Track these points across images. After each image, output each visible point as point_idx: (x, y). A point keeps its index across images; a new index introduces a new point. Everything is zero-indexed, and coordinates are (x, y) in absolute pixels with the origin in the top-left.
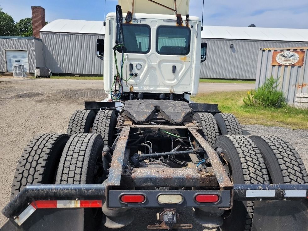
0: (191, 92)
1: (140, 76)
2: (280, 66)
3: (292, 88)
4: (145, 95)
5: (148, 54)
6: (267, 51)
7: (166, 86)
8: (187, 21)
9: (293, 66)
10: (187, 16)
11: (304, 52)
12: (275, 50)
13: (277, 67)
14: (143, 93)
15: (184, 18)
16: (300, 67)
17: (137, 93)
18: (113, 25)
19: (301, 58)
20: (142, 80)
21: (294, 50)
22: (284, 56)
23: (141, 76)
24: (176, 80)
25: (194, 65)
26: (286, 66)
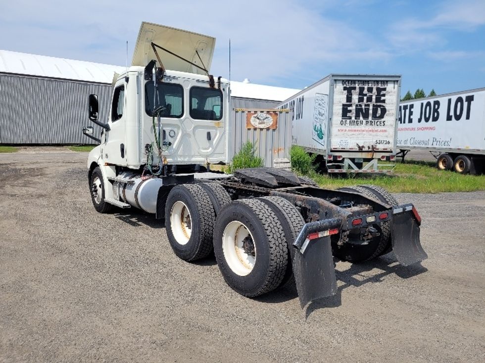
0: (226, 162)
1: (174, 144)
2: (255, 129)
3: (269, 153)
4: (181, 167)
5: (182, 118)
6: (240, 112)
7: (201, 156)
8: (219, 83)
9: (268, 129)
10: (219, 78)
11: (277, 114)
12: (248, 112)
13: (252, 130)
14: (177, 165)
15: (216, 79)
16: (274, 130)
17: (171, 166)
18: (141, 82)
19: (275, 120)
20: (176, 149)
21: (267, 112)
22: (258, 118)
23: (175, 146)
24: (211, 149)
25: (227, 131)
26: (261, 129)
